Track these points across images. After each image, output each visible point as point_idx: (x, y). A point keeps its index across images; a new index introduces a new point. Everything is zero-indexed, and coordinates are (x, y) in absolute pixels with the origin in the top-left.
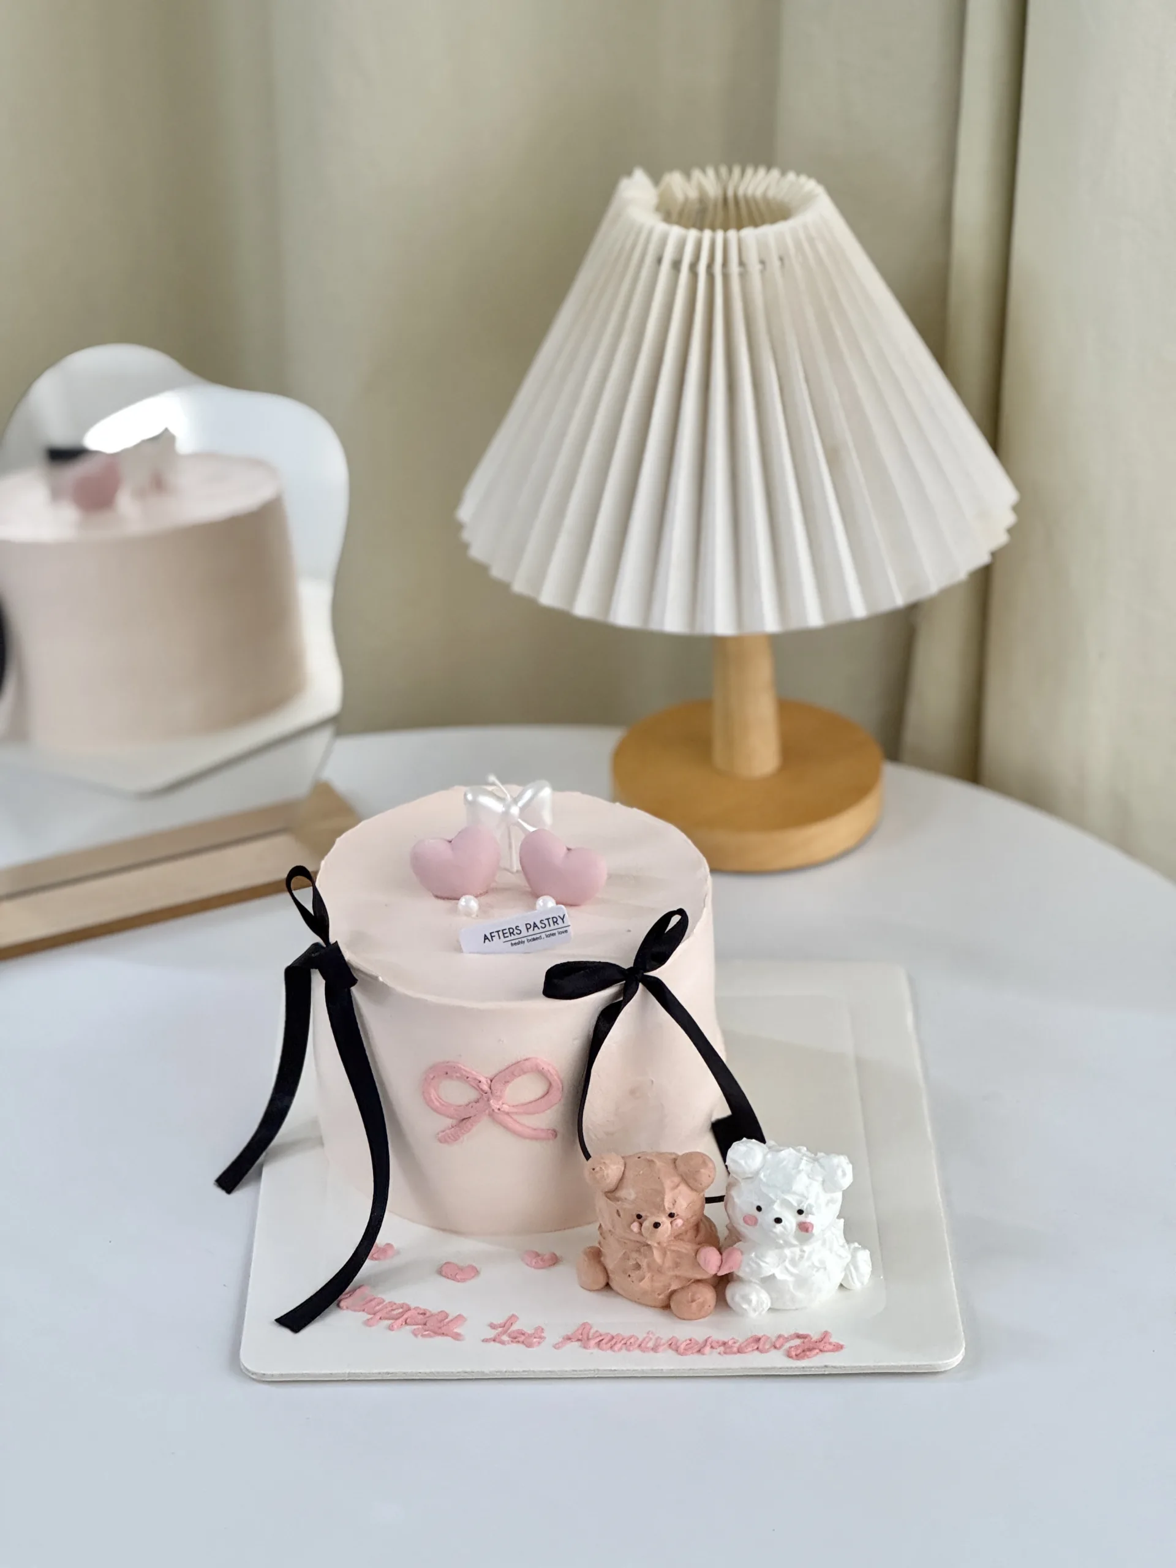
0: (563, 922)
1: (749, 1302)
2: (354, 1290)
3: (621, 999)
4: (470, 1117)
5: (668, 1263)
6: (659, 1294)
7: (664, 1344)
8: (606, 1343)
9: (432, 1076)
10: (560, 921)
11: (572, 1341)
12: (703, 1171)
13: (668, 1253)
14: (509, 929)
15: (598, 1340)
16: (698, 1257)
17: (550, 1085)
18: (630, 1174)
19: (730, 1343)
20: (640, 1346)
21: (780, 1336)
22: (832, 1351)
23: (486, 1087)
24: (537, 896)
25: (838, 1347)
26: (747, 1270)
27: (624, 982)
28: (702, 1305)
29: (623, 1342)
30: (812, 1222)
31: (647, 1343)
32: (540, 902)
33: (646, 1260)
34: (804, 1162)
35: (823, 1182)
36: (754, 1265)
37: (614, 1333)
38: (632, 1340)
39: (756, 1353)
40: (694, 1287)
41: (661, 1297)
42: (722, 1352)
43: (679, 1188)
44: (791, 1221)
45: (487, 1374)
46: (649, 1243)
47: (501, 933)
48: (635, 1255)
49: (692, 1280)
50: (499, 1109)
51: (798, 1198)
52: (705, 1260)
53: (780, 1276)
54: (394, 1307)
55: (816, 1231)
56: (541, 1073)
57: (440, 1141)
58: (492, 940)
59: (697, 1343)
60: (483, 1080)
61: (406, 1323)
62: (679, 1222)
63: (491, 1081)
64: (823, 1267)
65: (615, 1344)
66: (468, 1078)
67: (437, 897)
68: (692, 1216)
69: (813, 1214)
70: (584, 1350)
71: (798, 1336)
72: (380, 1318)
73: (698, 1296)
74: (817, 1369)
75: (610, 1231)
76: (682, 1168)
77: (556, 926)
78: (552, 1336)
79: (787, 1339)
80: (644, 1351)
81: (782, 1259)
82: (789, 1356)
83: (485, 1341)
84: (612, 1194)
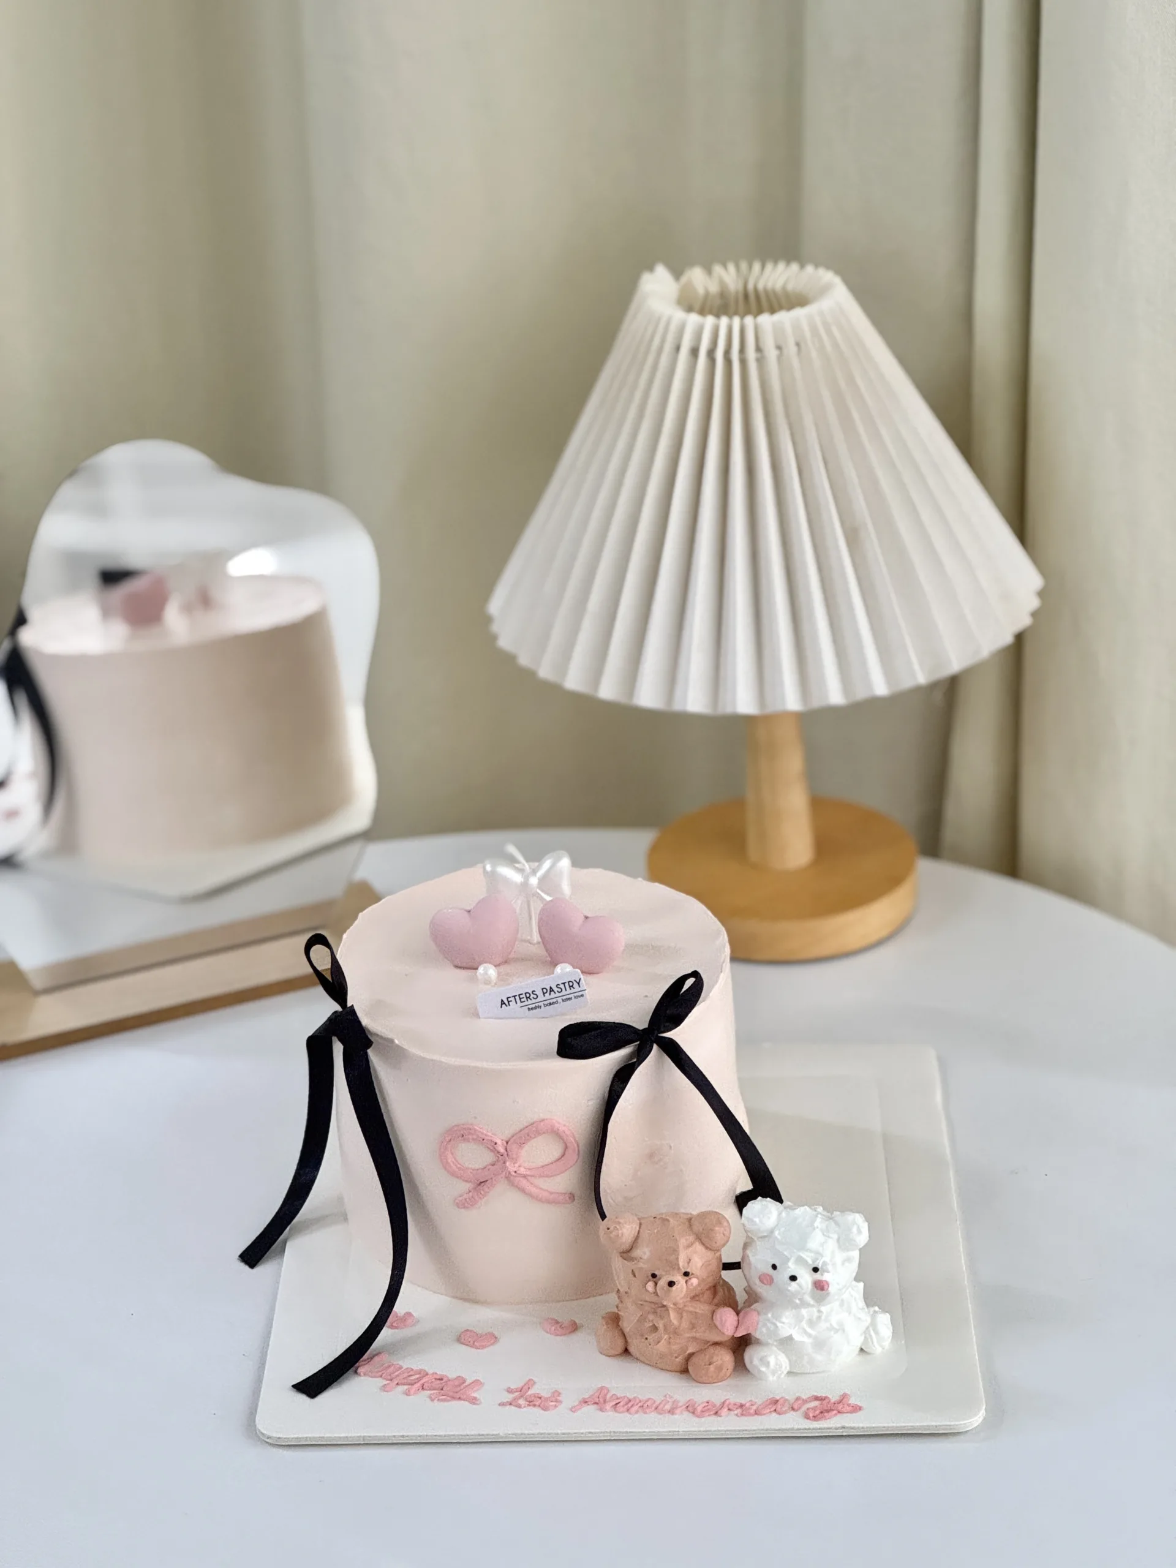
0: (579, 986)
1: (768, 1364)
2: (371, 1358)
3: (635, 1060)
4: (486, 1181)
5: (685, 1324)
6: (676, 1357)
7: (681, 1407)
8: (623, 1406)
9: (447, 1139)
10: (576, 985)
11: (588, 1405)
12: (717, 1229)
13: (685, 1314)
14: (526, 993)
15: (614, 1403)
16: (714, 1317)
17: (566, 1147)
18: (645, 1234)
19: (747, 1405)
20: (656, 1408)
21: (798, 1399)
22: (851, 1412)
23: (502, 1150)
24: (554, 964)
25: (857, 1409)
26: (764, 1330)
27: (638, 1043)
28: (719, 1369)
29: (640, 1404)
30: (828, 1279)
31: (664, 1406)
32: (558, 969)
33: (662, 1322)
34: (819, 1220)
35: (838, 1240)
36: (769, 1325)
37: (631, 1396)
38: (649, 1403)
39: (774, 1415)
40: (712, 1350)
41: (677, 1360)
42: (739, 1415)
43: (694, 1246)
44: (806, 1279)
45: (502, 1437)
46: (665, 1303)
47: (517, 998)
48: (651, 1317)
49: (711, 1343)
50: (515, 1172)
51: (812, 1255)
52: (721, 1320)
53: (797, 1337)
54: (411, 1373)
55: (832, 1289)
56: (556, 1133)
57: (458, 1205)
58: (509, 1005)
59: (714, 1406)
60: (499, 1142)
61: (423, 1388)
62: (694, 1281)
63: (507, 1143)
64: (841, 1329)
65: (632, 1406)
66: (483, 1140)
67: (457, 967)
68: (708, 1277)
69: (828, 1272)
70: (601, 1413)
71: (816, 1398)
72: (397, 1384)
73: (715, 1359)
74: (835, 1431)
75: (626, 1293)
76: (697, 1227)
77: (573, 990)
78: (569, 1399)
79: (805, 1401)
80: (661, 1414)
81: (799, 1319)
82: (807, 1417)
83: (502, 1404)
84: (627, 1253)
